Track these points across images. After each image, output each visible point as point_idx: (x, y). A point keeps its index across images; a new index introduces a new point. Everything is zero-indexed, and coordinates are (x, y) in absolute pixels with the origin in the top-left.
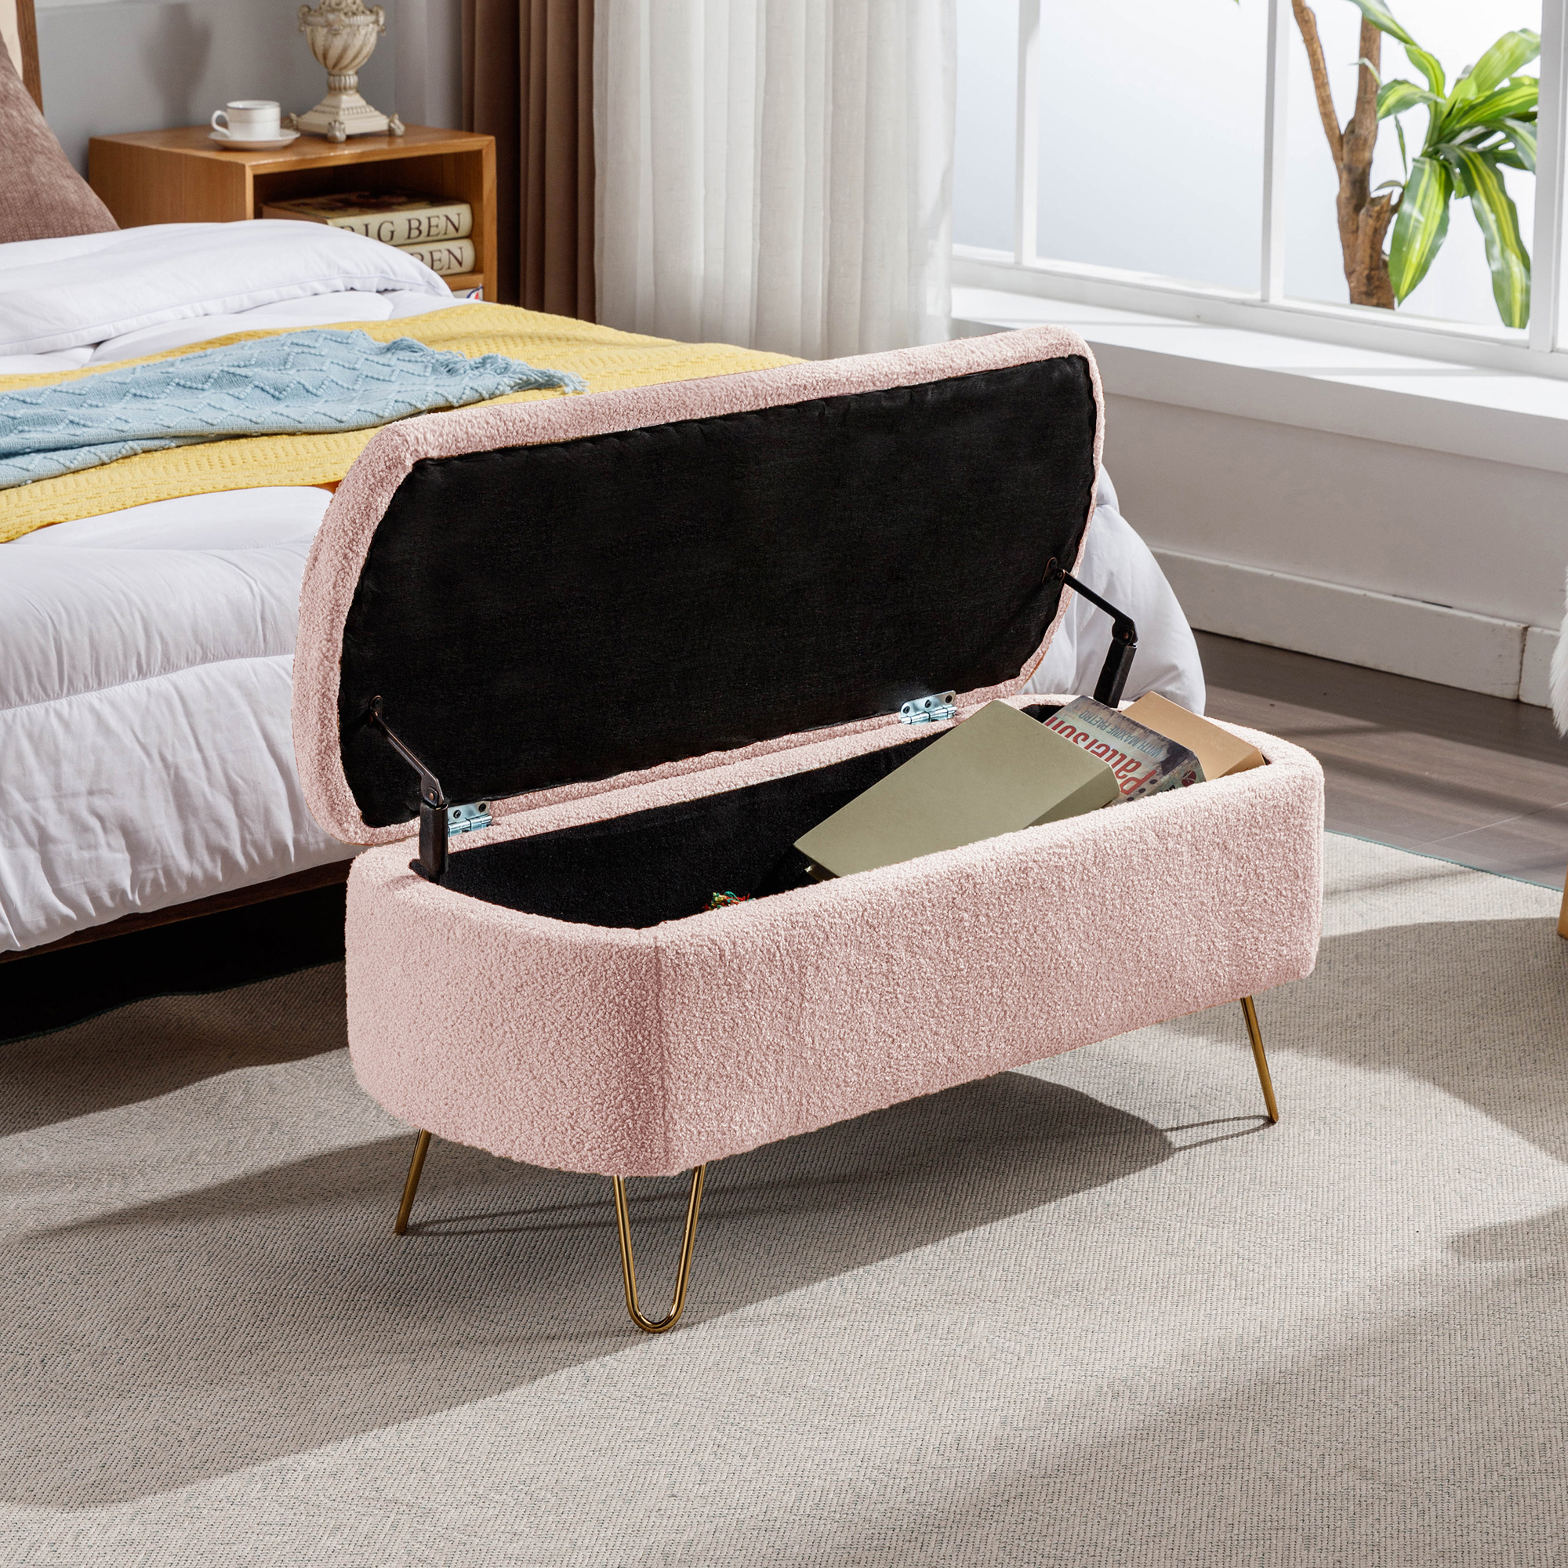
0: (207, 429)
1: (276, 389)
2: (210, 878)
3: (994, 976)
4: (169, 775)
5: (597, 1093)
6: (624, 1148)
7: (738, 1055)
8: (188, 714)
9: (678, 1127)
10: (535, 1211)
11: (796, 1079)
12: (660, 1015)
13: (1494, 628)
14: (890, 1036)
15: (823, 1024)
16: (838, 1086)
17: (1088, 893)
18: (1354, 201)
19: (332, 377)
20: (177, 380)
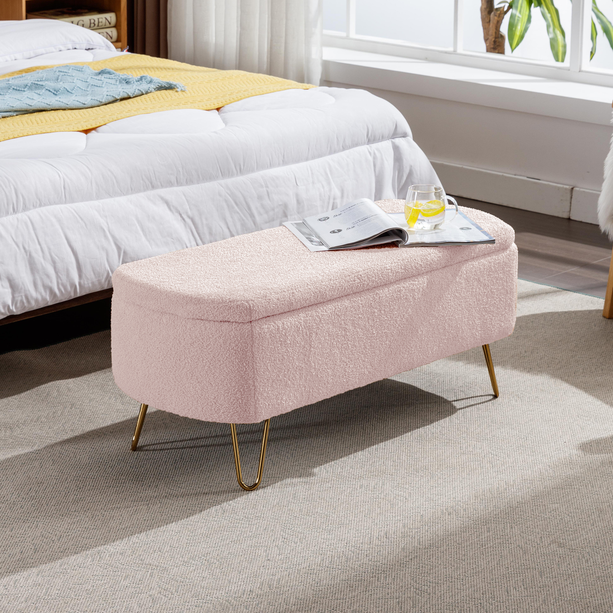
0: (29, 108)
1: (55, 90)
2: (44, 299)
3: (387, 336)
4: (27, 255)
5: (226, 388)
6: (237, 412)
7: (285, 371)
8: (34, 229)
9: (260, 403)
10: (190, 440)
11: (308, 381)
12: (253, 354)
13: (559, 188)
14: (345, 362)
15: (319, 358)
16: (325, 384)
17: (425, 300)
18: (488, 10)
19: (78, 85)
20: (13, 87)
